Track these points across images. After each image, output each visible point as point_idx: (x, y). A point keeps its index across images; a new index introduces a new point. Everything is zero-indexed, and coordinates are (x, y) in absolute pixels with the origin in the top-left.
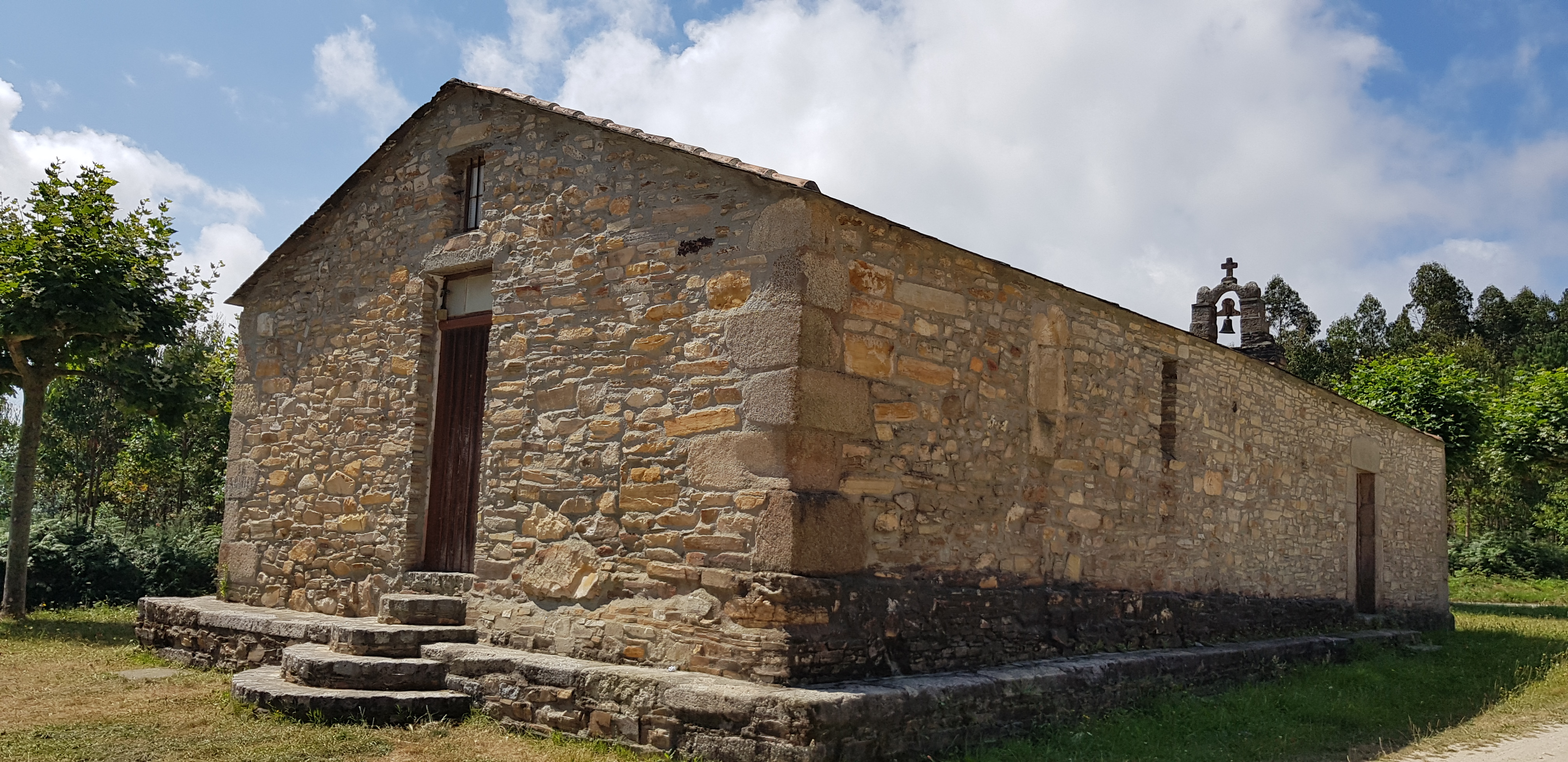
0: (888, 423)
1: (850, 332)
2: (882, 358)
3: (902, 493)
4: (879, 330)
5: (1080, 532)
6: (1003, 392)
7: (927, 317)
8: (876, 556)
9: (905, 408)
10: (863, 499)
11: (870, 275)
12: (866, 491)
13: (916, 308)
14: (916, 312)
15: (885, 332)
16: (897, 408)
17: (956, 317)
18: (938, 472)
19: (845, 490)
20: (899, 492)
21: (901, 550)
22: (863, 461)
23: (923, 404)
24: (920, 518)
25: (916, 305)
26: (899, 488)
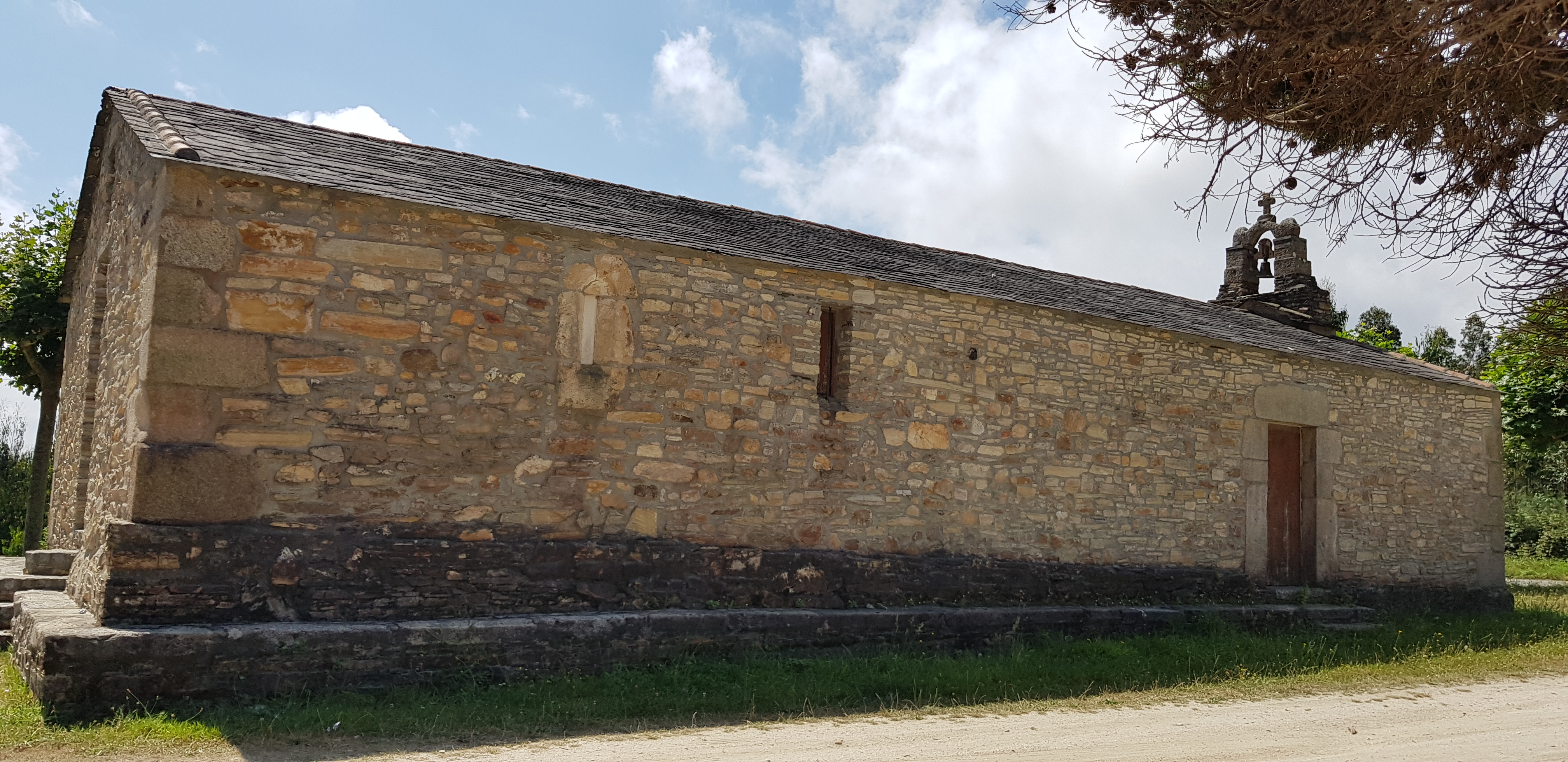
0: (303, 377)
1: (237, 291)
2: (292, 315)
3: (324, 446)
4: (286, 286)
5: (658, 486)
6: (512, 344)
7: (379, 272)
8: (276, 507)
9: (332, 362)
10: (256, 452)
11: (273, 234)
12: (262, 444)
13: (355, 264)
14: (355, 268)
15: (298, 289)
16: (318, 363)
17: (427, 271)
18: (389, 425)
19: (226, 443)
20: (320, 444)
21: (320, 501)
22: (255, 415)
23: (367, 358)
24: (352, 470)
25: (354, 260)
26: (320, 440)
